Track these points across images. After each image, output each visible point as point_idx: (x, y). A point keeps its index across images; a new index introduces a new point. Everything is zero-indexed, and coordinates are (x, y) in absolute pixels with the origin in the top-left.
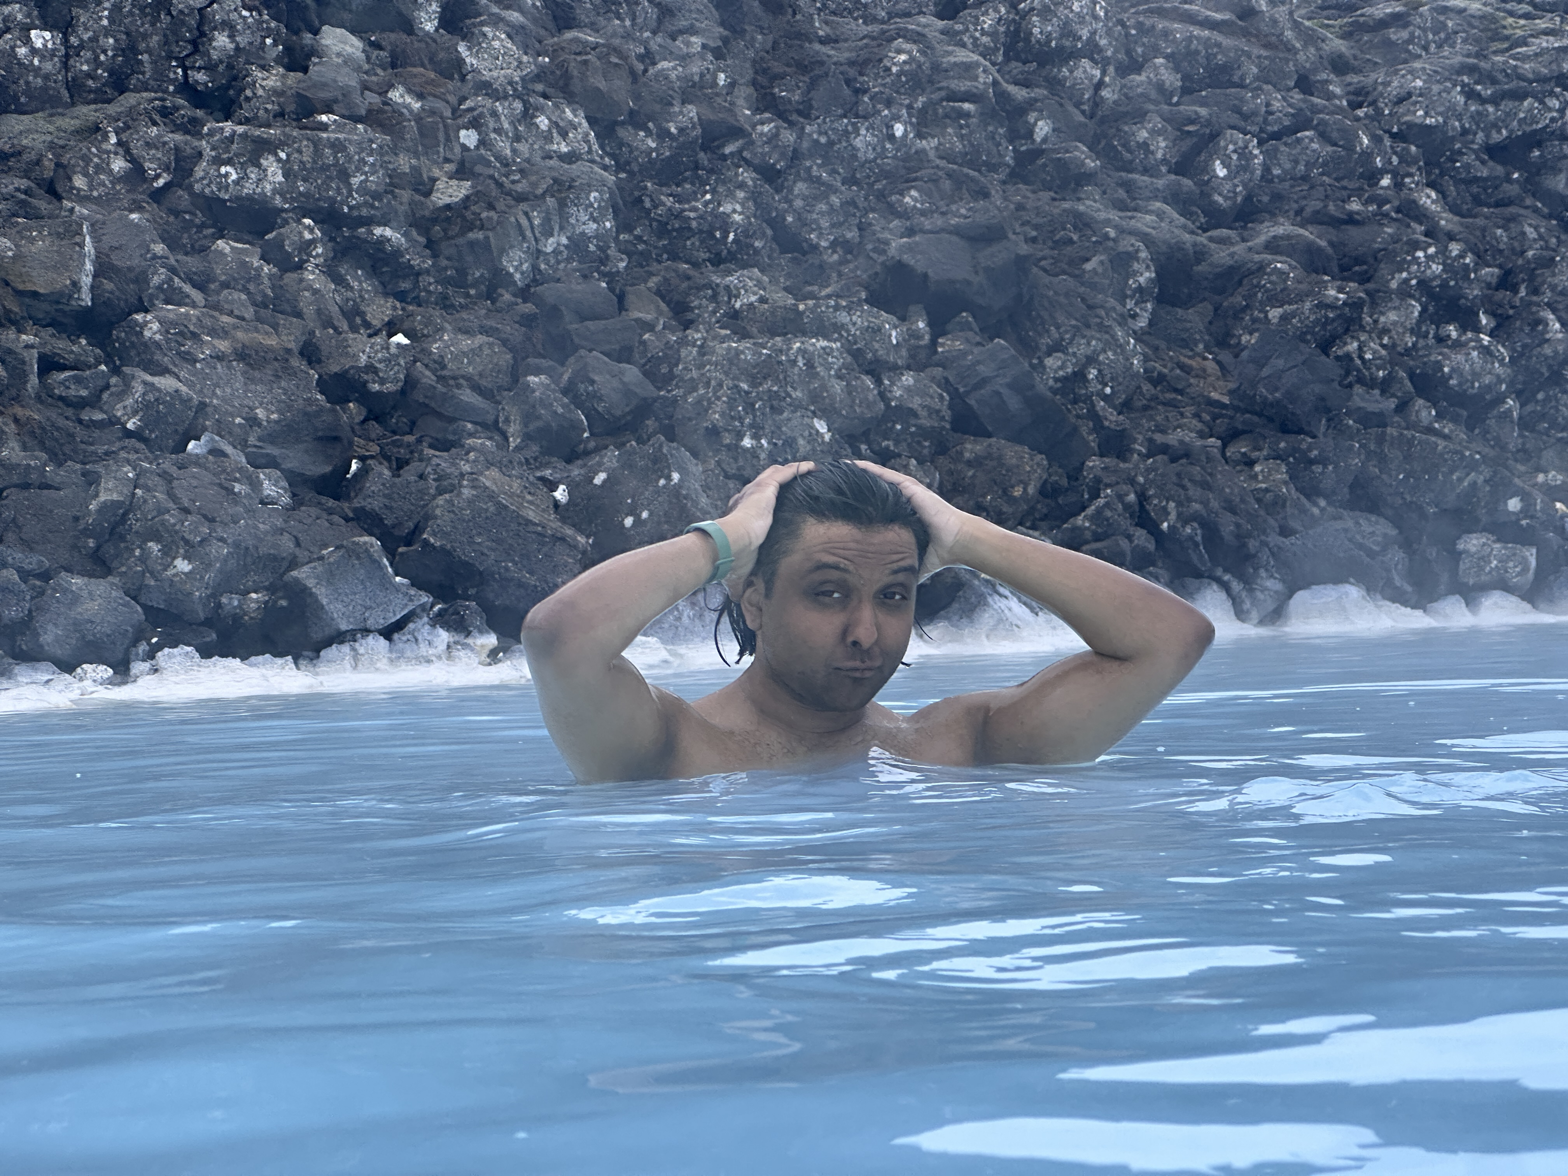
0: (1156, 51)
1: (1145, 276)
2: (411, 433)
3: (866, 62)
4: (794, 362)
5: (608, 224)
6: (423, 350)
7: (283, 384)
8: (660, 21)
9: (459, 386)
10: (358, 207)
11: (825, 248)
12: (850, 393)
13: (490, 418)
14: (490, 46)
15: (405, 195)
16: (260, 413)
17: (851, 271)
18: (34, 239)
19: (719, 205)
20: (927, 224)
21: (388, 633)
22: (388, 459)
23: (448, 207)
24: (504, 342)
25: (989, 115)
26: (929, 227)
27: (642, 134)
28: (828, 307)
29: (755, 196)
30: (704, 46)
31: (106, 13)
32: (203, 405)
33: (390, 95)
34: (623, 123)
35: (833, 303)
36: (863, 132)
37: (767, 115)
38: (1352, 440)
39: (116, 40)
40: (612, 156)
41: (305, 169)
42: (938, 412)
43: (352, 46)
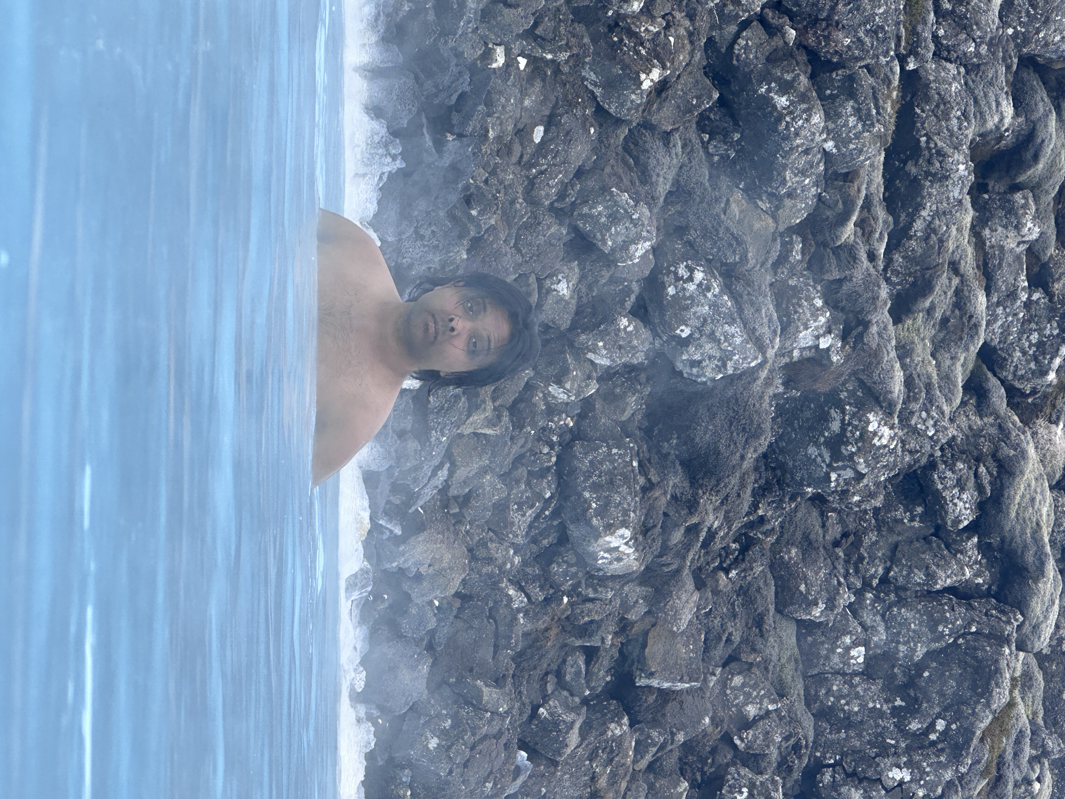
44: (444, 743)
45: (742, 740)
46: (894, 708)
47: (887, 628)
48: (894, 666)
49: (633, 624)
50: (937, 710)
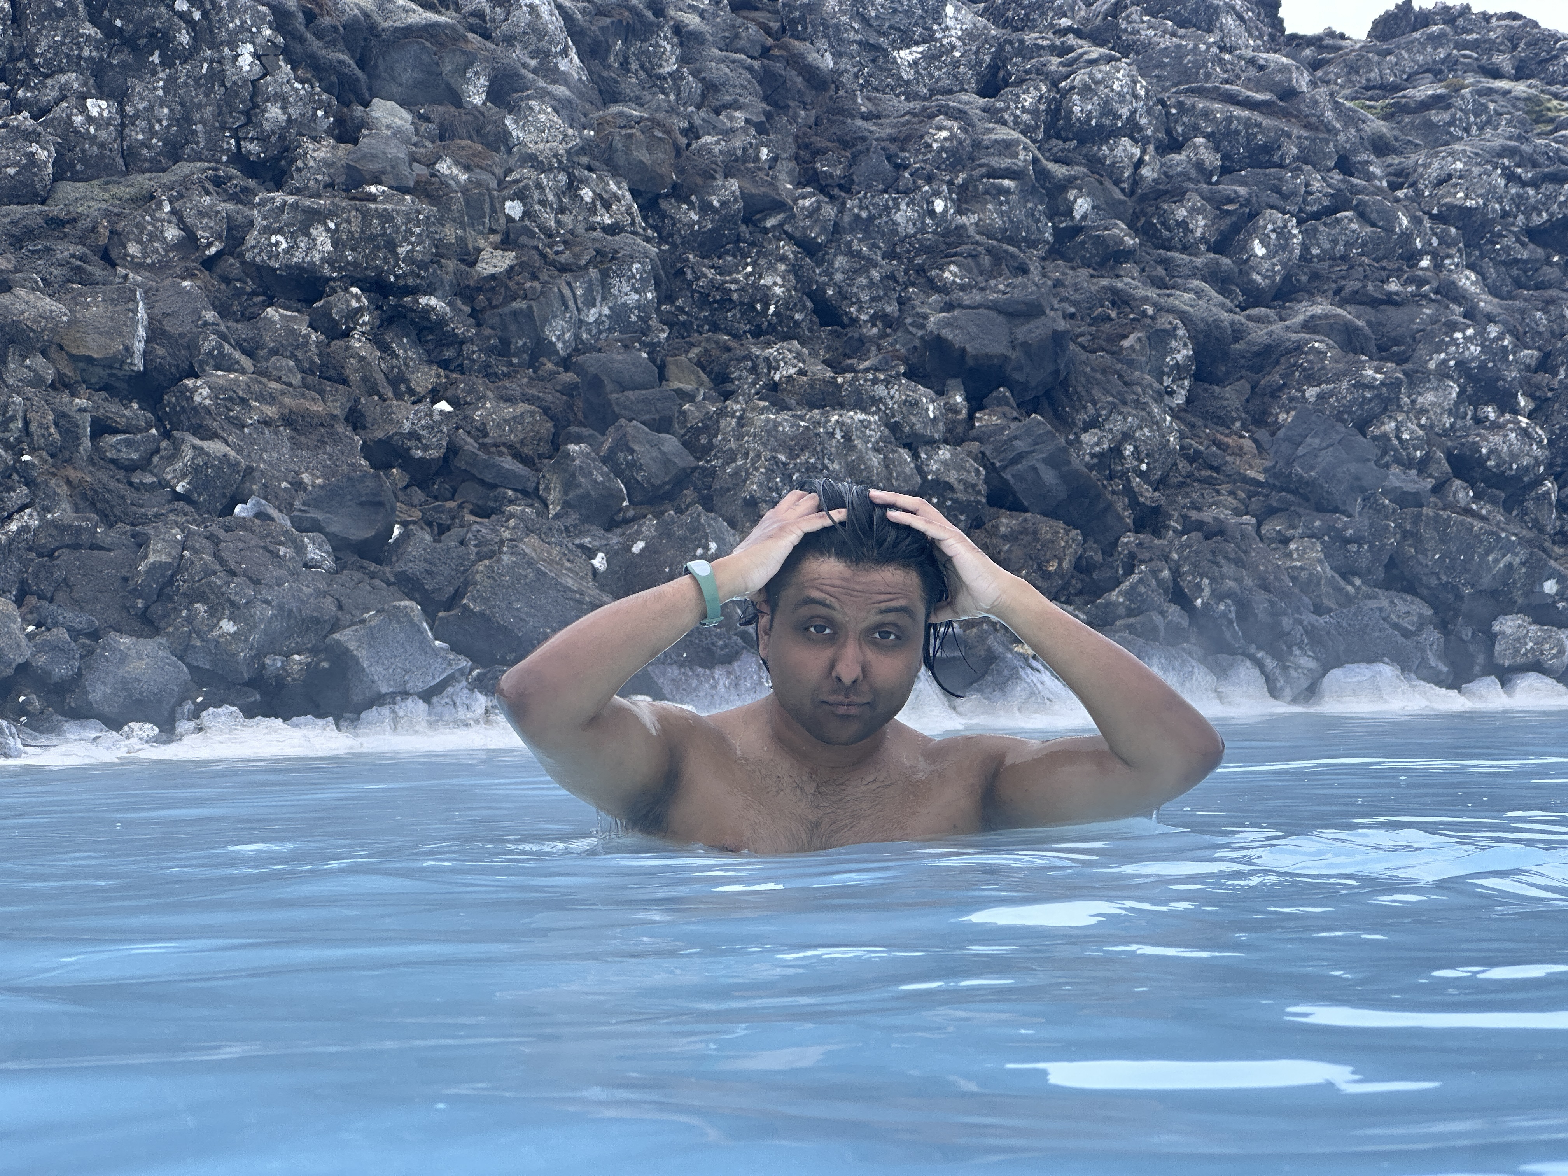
0: (1196, 130)
1: (1183, 354)
2: (452, 499)
3: (908, 138)
4: (832, 434)
5: (649, 295)
6: (466, 417)
7: (328, 449)
8: (704, 96)
9: (501, 454)
10: (404, 276)
11: (865, 322)
12: (887, 467)
13: (531, 486)
14: (536, 120)
15: (451, 265)
16: (306, 478)
17: (891, 344)
18: (88, 304)
19: (760, 277)
20: (966, 299)
21: (427, 696)
22: (430, 524)
23: (493, 277)
24: (546, 411)
25: (1027, 192)
26: (967, 302)
27: (685, 206)
28: (866, 380)
29: (795, 269)
30: (747, 121)
31: (161, 83)
32: (250, 470)
33: (437, 166)
34: (667, 196)
35: (871, 376)
36: (903, 207)
37: (809, 189)
38: (1387, 518)
39: (171, 110)
40: (655, 228)
41: (353, 238)
42: (974, 486)
43: (401, 118)
44: (227, 613)
45: (210, 244)
46: (162, 64)
47: (62, 71)
48: (111, 65)
49: (60, 374)
50: (163, 9)
